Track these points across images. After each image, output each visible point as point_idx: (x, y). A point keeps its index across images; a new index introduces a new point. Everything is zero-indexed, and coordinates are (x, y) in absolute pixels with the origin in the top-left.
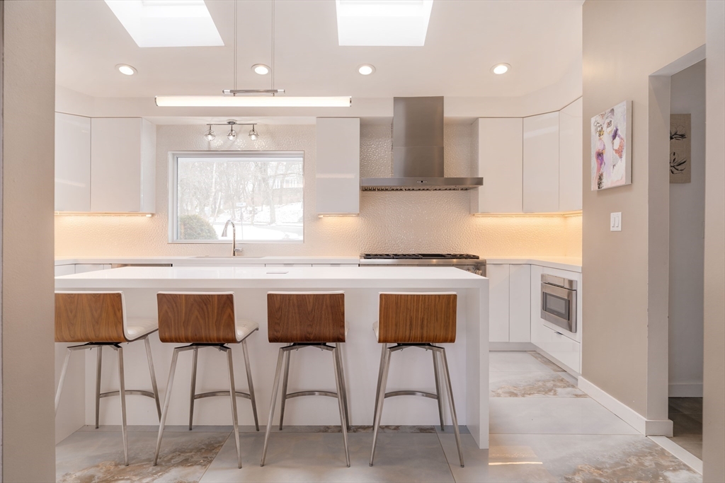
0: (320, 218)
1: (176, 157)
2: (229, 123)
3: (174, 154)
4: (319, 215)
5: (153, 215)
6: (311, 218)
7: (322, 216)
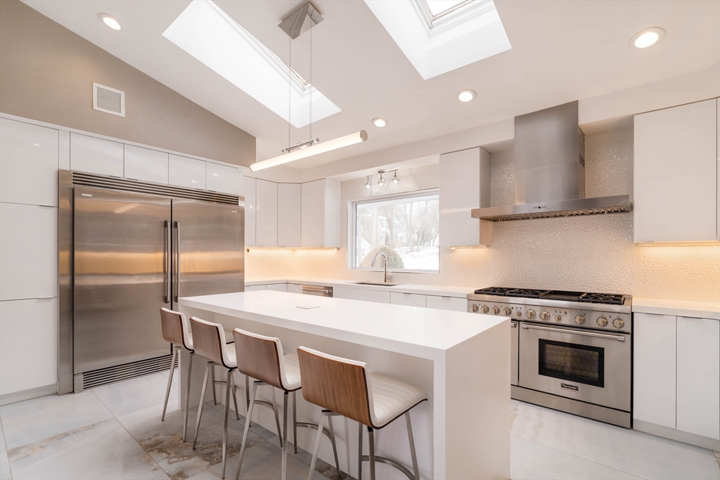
0: (453, 250)
1: (355, 204)
2: (379, 172)
3: (353, 202)
4: (451, 247)
5: (339, 249)
6: (445, 251)
7: (454, 248)
